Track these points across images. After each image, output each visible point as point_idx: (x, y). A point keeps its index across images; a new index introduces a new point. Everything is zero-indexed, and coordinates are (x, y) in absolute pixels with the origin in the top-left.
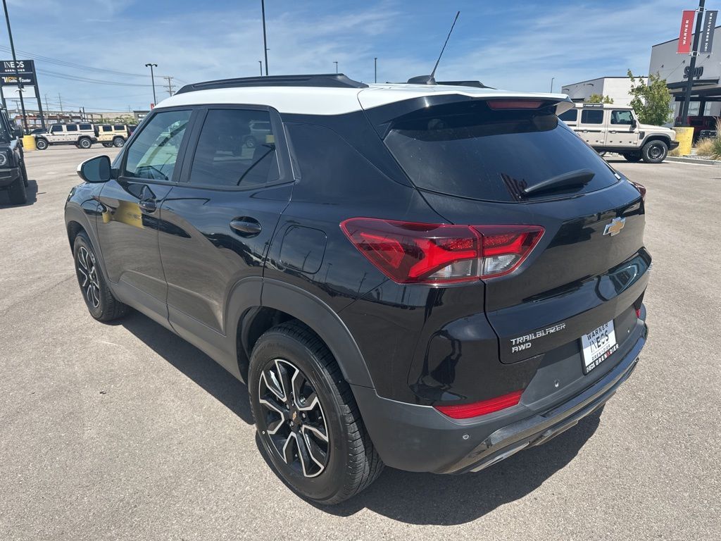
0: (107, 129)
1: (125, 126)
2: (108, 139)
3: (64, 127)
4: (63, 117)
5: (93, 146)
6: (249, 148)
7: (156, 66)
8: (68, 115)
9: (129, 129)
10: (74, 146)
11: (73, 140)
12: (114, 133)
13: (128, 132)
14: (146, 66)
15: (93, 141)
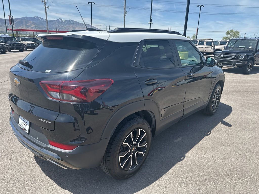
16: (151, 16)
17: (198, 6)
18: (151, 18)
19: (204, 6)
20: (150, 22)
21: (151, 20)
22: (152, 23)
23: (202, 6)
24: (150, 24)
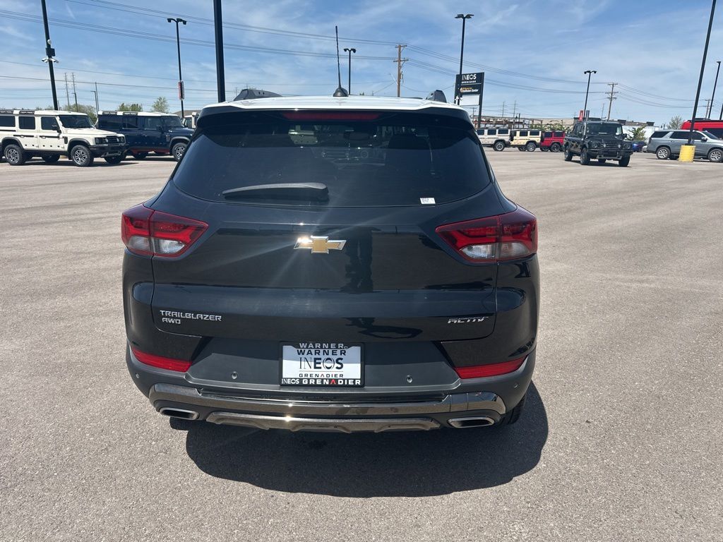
0: (523, 134)
1: (540, 132)
2: (522, 144)
3: (486, 131)
4: (507, 122)
5: (506, 149)
6: (659, 159)
7: (595, 72)
8: (512, 121)
9: (544, 135)
10: (492, 149)
11: (490, 143)
12: (529, 137)
13: (542, 137)
14: (585, 73)
15: (507, 145)
16: (48, 37)
17: (169, 20)
18: (49, 46)
19: (185, 23)
20: (50, 57)
21: (50, 52)
22: (58, 62)
23: (179, 20)
24: (51, 63)
